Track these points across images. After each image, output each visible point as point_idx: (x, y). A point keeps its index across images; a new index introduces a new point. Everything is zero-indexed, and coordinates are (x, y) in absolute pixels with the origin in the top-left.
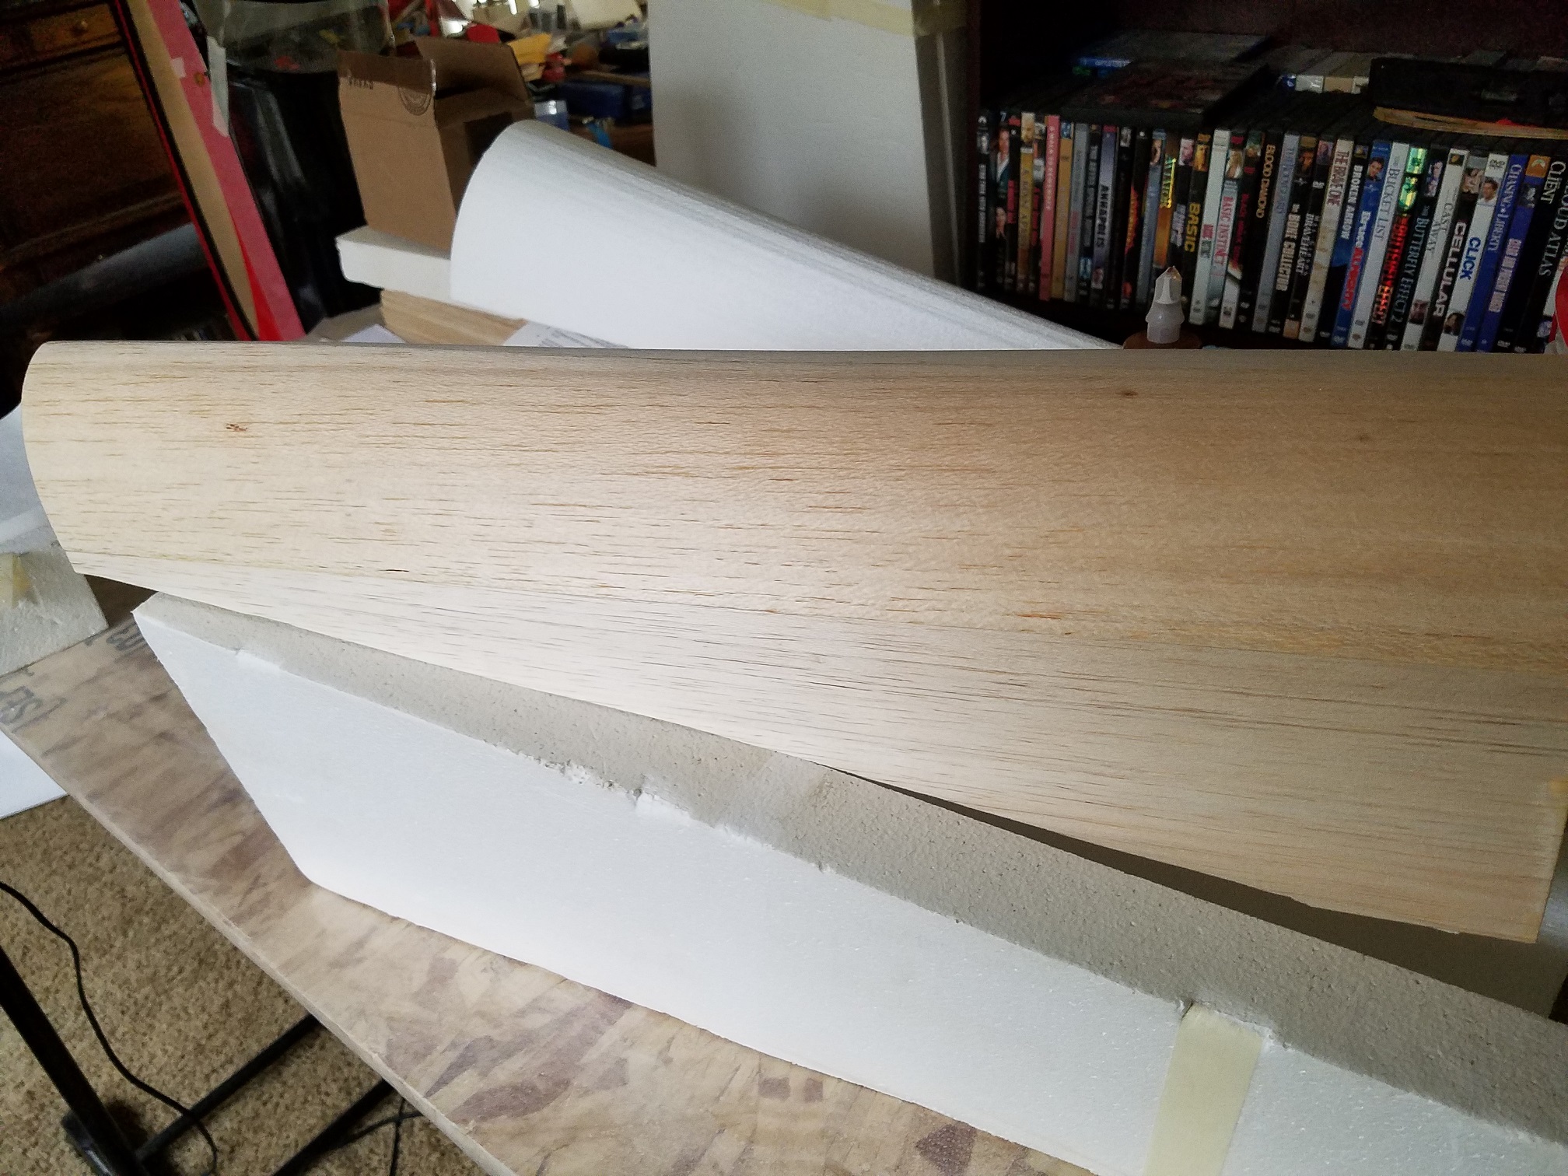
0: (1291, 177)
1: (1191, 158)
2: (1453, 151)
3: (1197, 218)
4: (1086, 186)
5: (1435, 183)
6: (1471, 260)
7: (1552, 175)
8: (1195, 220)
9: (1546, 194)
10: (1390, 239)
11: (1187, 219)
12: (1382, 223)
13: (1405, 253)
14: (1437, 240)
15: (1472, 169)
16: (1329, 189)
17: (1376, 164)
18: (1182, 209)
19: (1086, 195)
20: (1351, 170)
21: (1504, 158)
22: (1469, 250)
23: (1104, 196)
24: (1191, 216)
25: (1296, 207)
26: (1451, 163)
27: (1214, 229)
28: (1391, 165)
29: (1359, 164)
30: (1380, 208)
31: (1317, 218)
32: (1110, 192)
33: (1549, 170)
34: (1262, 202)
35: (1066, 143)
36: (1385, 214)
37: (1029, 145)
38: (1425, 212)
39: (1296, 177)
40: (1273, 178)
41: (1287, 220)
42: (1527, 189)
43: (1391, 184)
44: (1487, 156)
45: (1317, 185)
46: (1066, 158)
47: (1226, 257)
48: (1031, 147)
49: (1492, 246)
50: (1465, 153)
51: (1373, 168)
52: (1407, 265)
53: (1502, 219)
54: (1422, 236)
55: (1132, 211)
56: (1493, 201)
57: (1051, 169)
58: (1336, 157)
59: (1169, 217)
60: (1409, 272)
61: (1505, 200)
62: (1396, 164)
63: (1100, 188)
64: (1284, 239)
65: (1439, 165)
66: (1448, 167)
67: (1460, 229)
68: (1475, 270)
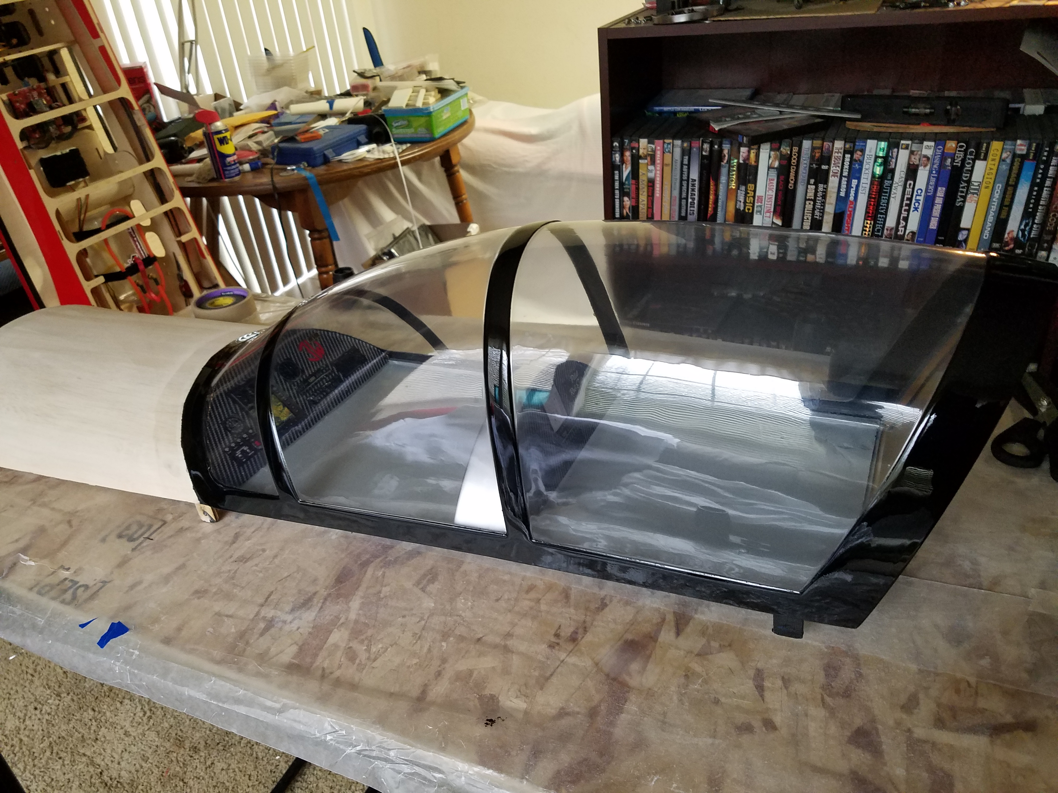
0: (808, 164)
1: (748, 157)
2: (902, 142)
3: (753, 193)
4: (682, 180)
5: (894, 160)
6: (918, 201)
7: (959, 151)
8: (751, 194)
9: (956, 161)
10: (869, 194)
11: (746, 193)
12: (864, 185)
13: (879, 202)
14: (897, 192)
15: (914, 151)
16: (832, 169)
17: (859, 153)
18: (743, 188)
19: (681, 185)
20: (844, 157)
21: (932, 144)
22: (916, 195)
23: (693, 185)
24: (749, 191)
25: (812, 181)
26: (902, 148)
27: (764, 198)
28: (867, 152)
29: (848, 154)
30: (863, 176)
31: (825, 187)
32: (697, 183)
33: (957, 147)
34: (792, 180)
35: (668, 157)
36: (866, 180)
37: (645, 158)
38: (889, 177)
39: (811, 164)
40: (798, 166)
41: (807, 188)
42: (946, 160)
43: (868, 163)
44: (923, 143)
45: (824, 167)
46: (667, 165)
47: (772, 213)
48: (646, 159)
49: (929, 192)
50: (909, 142)
51: (857, 155)
52: (881, 207)
53: (933, 177)
54: (888, 191)
55: (712, 192)
56: (928, 168)
57: (658, 172)
58: (835, 150)
59: (735, 194)
60: (882, 211)
61: (935, 166)
62: (870, 151)
63: (690, 180)
64: (806, 199)
65: (896, 150)
66: (900, 150)
67: (910, 184)
68: (920, 207)
